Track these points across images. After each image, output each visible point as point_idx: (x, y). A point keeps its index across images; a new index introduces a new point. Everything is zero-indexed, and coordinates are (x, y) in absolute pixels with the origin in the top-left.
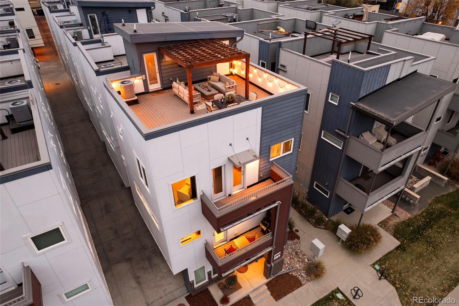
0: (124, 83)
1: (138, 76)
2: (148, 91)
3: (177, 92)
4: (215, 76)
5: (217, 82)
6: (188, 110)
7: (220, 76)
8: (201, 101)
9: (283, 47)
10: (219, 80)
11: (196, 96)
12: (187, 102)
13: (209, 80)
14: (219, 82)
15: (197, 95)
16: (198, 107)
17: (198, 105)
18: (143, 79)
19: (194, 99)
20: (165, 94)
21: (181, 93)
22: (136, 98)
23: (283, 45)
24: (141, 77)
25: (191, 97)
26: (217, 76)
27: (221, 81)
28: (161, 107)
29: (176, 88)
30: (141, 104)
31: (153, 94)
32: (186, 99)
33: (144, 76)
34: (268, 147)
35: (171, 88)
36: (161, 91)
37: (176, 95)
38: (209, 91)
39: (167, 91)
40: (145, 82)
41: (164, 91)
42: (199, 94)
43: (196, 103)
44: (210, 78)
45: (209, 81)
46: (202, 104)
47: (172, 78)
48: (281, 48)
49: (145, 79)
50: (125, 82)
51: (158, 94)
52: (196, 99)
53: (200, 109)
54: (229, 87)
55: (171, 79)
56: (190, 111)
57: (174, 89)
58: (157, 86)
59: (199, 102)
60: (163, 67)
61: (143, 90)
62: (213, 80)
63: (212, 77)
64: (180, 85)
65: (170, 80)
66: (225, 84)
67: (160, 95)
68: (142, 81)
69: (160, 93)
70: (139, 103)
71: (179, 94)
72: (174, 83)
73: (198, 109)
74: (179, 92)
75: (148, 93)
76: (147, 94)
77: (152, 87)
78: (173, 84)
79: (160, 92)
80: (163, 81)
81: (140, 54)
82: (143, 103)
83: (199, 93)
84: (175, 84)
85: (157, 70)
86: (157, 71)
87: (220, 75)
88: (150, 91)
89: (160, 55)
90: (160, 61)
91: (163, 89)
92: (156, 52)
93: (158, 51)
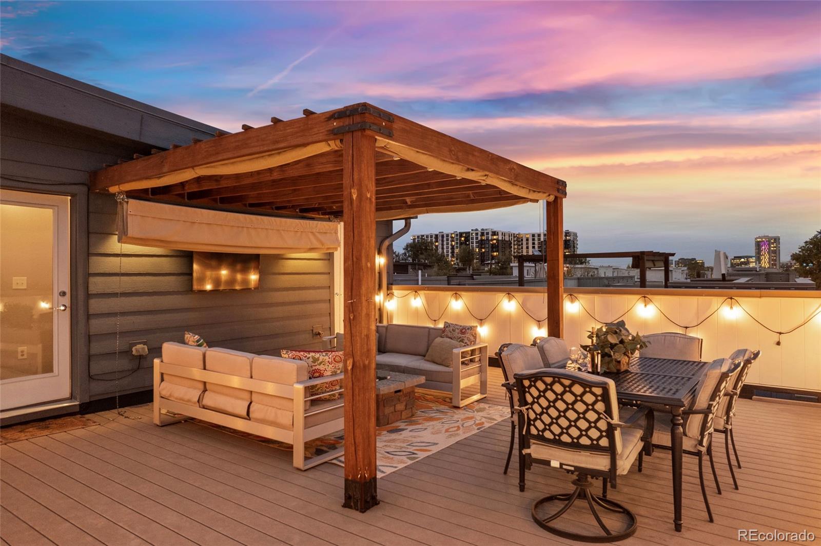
3: (192, 398)
29: (181, 373)
36: (70, 419)
39: (108, 414)
41: (88, 416)
47: (144, 343)
55: (141, 349)
57: (164, 388)
60: (102, 278)
65: (134, 353)
69: (61, 427)
71: (206, 401)
74: (206, 390)
79: (58, 421)
80: (88, 358)
89: (91, 215)
90: (90, 249)
91: (80, 405)
92: (73, 196)
93: (89, 190)
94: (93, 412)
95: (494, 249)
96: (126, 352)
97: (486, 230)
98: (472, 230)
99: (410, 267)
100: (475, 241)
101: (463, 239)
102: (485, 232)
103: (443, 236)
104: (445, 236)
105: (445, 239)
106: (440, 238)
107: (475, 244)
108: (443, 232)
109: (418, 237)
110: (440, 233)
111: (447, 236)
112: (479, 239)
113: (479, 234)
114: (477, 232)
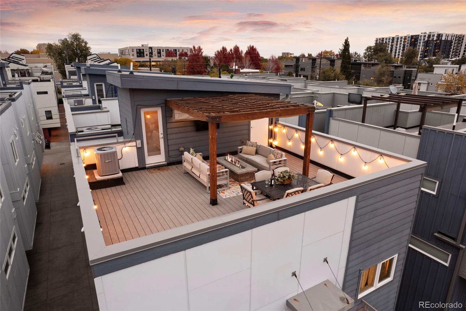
0: (103, 149)
1: (130, 142)
2: (144, 167)
3: (190, 168)
4: (250, 146)
5: (253, 155)
6: (208, 197)
7: (258, 147)
8: (229, 183)
9: (335, 117)
10: (257, 153)
11: (221, 174)
12: (206, 185)
13: (241, 152)
14: (255, 155)
15: (223, 172)
16: (224, 193)
17: (224, 190)
18: (137, 147)
19: (218, 178)
20: (169, 171)
21: (198, 169)
22: (120, 174)
23: (335, 114)
24: (134, 144)
25: (213, 176)
26: (252, 146)
27: (258, 154)
28: (159, 192)
29: (188, 162)
30: (127, 185)
31: (152, 170)
32: (205, 179)
33: (139, 142)
34: (358, 273)
35: (180, 162)
36: (165, 167)
37: (188, 173)
38: (243, 167)
39: (174, 167)
40: (140, 151)
41: (169, 167)
42: (226, 172)
43: (220, 186)
44: (241, 149)
45: (240, 154)
46: (230, 188)
47: (183, 147)
48: (332, 117)
49: (139, 146)
50: (105, 149)
51: (159, 171)
52: (220, 180)
53: (227, 197)
54: (275, 162)
55: (182, 149)
56: (210, 201)
57: (185, 164)
58: (160, 159)
59: (225, 185)
60: (171, 129)
61: (135, 163)
62: (246, 152)
63: (245, 147)
64: (195, 156)
65: (180, 150)
66: (267, 158)
67: (162, 173)
68: (135, 149)
69: (163, 170)
70: (125, 184)
71: (193, 170)
72: (186, 153)
73: (225, 197)
74: (192, 167)
75: (144, 168)
76: (142, 171)
77: (151, 160)
78: (183, 155)
79: (162, 168)
80: (169, 151)
81: (136, 107)
82: (131, 183)
83: (227, 170)
84: (187, 155)
85: (161, 134)
86: (161, 136)
87: (257, 145)
88: (147, 166)
89: (166, 112)
90: (167, 121)
91: (167, 164)
92: (162, 107)
93: (165, 105)
94: (171, 165)
95: (436, 48)
96: (178, 149)
97: (433, 33)
98: (422, 33)
99: (362, 65)
100: (422, 41)
101: (413, 40)
102: (432, 34)
103: (398, 39)
104: (400, 38)
105: (399, 40)
106: (395, 40)
107: (421, 44)
108: (398, 36)
109: (380, 39)
110: (396, 36)
111: (401, 38)
112: (426, 40)
113: (427, 36)
114: (425, 35)
